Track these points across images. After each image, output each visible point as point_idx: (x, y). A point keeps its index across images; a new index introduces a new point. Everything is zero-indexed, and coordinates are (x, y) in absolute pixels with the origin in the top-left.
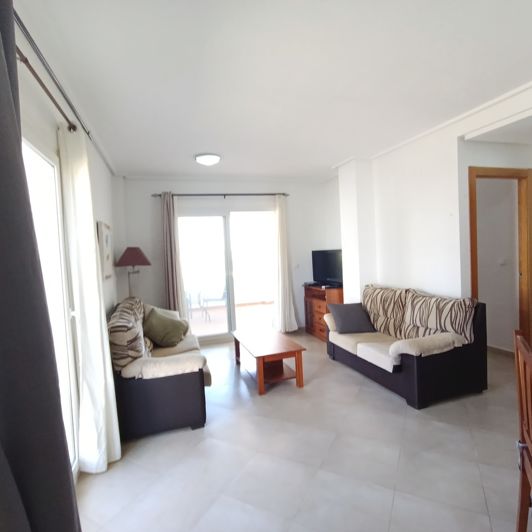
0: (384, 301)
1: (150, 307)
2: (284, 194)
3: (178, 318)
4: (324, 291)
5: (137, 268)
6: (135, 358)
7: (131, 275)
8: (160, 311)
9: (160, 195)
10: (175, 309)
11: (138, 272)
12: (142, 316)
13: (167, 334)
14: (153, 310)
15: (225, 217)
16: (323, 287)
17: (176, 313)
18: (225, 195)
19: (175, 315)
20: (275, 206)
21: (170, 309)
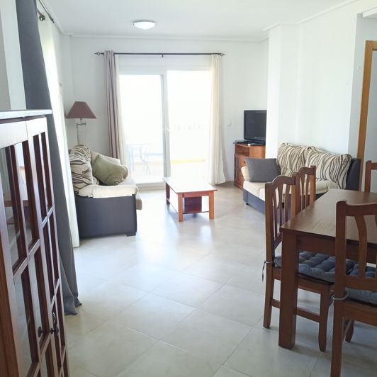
0: (291, 157)
1: (96, 154)
2: (219, 54)
3: (120, 165)
4: (249, 148)
5: (84, 120)
6: (88, 184)
7: (79, 126)
8: (104, 158)
9: (103, 54)
10: (117, 158)
11: (85, 124)
12: (90, 159)
13: (110, 175)
14: (98, 157)
15: (162, 76)
16: (249, 145)
17: (119, 160)
18: (163, 54)
19: (117, 162)
20: (210, 66)
21: (113, 157)
